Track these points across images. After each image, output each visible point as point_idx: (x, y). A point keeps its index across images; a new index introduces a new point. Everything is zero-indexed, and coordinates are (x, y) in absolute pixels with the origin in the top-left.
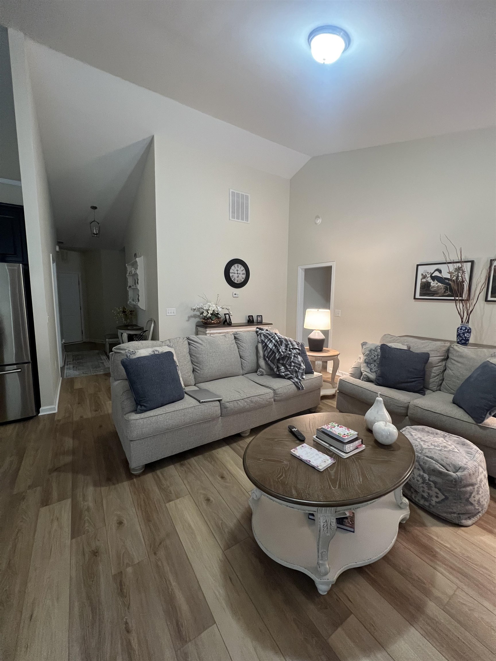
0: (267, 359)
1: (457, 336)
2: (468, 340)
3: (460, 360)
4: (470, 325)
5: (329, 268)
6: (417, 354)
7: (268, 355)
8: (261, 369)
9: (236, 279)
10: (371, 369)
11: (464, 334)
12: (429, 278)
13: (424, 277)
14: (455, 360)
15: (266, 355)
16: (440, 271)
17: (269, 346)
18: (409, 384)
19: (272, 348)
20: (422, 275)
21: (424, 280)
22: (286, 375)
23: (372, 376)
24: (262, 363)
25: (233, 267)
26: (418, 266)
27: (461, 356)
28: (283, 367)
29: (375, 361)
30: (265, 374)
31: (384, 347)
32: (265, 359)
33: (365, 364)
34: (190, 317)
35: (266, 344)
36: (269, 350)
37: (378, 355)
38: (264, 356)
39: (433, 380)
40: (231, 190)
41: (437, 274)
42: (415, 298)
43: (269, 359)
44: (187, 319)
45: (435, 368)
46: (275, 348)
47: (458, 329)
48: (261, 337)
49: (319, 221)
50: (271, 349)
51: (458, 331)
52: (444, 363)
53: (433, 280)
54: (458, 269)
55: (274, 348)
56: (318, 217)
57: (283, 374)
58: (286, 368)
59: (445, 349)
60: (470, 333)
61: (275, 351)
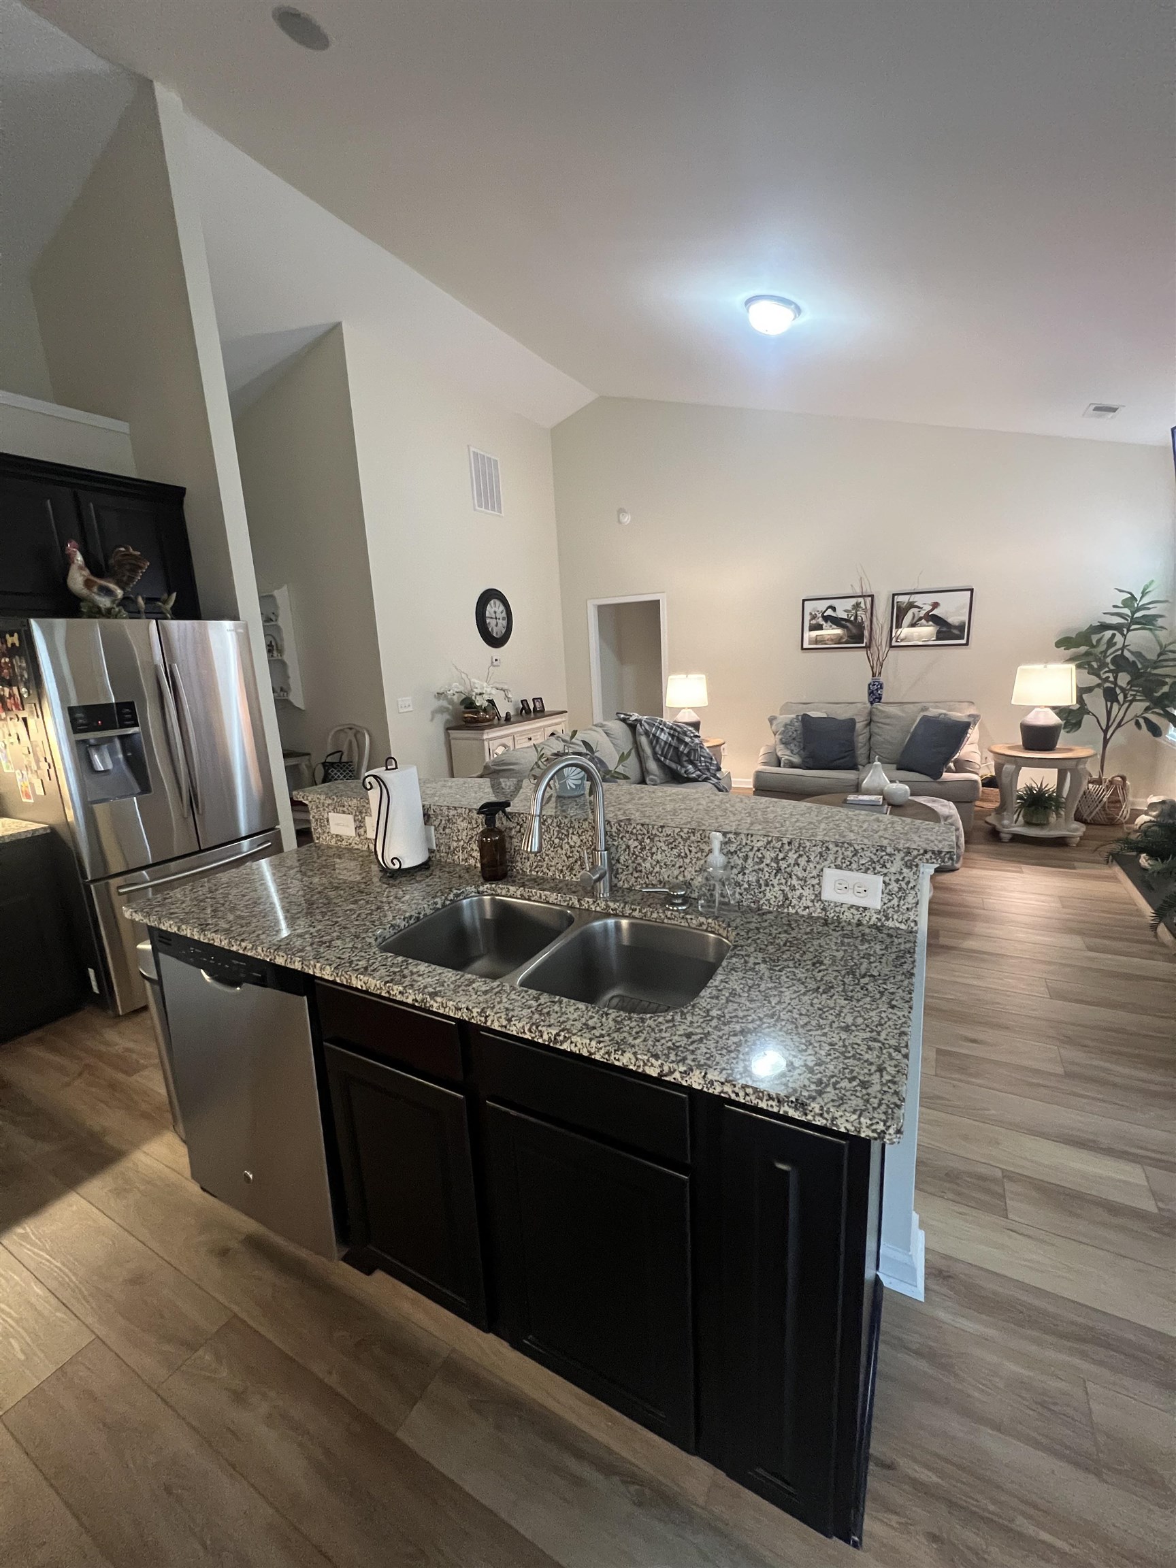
0: (662, 759)
1: (870, 694)
2: (880, 698)
3: (888, 721)
4: (882, 679)
5: (656, 604)
6: (844, 721)
7: (662, 752)
8: (651, 777)
9: (495, 629)
10: (792, 751)
11: (877, 690)
12: (820, 619)
13: (814, 617)
14: (882, 723)
15: (660, 753)
16: (834, 609)
17: (662, 737)
18: (842, 761)
19: (667, 739)
20: (811, 614)
21: (814, 622)
22: (699, 776)
23: (796, 759)
24: (652, 766)
25: (488, 608)
26: (804, 601)
27: (888, 717)
28: (691, 766)
29: (794, 739)
30: (658, 781)
31: (805, 719)
32: (657, 760)
33: (782, 746)
34: (434, 713)
35: (654, 735)
36: (663, 744)
37: (796, 731)
38: (655, 753)
39: (861, 752)
40: (472, 449)
41: (830, 612)
42: (803, 649)
43: (665, 758)
44: (430, 716)
45: (861, 737)
46: (673, 739)
47: (869, 685)
48: (641, 725)
49: (626, 519)
50: (666, 743)
51: (869, 688)
52: (868, 728)
53: (826, 622)
54: (857, 606)
55: (670, 739)
56: (621, 511)
57: (694, 775)
58: (695, 766)
59: (867, 711)
60: (881, 688)
61: (674, 743)
